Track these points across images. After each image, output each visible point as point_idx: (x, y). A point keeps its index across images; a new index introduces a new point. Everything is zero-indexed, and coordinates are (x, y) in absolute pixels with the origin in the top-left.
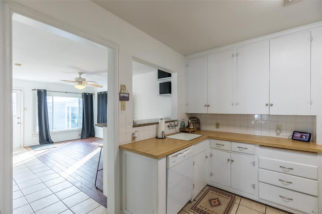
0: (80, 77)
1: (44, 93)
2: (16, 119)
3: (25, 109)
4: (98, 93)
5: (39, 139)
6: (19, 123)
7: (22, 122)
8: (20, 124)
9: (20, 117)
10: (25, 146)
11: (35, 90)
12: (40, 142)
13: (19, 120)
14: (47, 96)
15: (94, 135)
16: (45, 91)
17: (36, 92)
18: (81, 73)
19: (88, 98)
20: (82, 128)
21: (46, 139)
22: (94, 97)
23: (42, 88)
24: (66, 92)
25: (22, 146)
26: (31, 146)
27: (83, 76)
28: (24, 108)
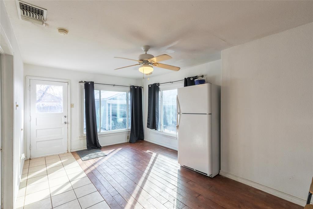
0: (146, 53)
1: (91, 86)
2: (63, 117)
3: (72, 106)
4: (149, 85)
5: (87, 143)
6: (65, 123)
7: (69, 122)
8: (67, 124)
9: (67, 116)
10: (72, 151)
11: (82, 82)
12: (87, 147)
13: (66, 120)
14: (95, 91)
15: (142, 138)
16: (92, 83)
17: (83, 85)
18: (147, 48)
19: (136, 92)
20: (131, 129)
21: (94, 143)
22: (143, 91)
23: (89, 80)
24: (114, 85)
25: (69, 151)
26: (78, 151)
27: (150, 52)
28: (71, 104)
